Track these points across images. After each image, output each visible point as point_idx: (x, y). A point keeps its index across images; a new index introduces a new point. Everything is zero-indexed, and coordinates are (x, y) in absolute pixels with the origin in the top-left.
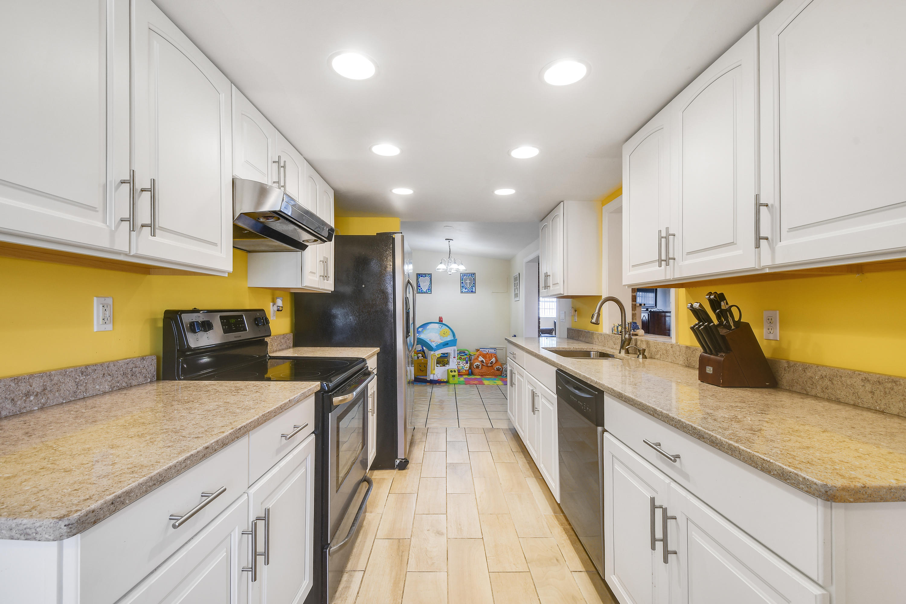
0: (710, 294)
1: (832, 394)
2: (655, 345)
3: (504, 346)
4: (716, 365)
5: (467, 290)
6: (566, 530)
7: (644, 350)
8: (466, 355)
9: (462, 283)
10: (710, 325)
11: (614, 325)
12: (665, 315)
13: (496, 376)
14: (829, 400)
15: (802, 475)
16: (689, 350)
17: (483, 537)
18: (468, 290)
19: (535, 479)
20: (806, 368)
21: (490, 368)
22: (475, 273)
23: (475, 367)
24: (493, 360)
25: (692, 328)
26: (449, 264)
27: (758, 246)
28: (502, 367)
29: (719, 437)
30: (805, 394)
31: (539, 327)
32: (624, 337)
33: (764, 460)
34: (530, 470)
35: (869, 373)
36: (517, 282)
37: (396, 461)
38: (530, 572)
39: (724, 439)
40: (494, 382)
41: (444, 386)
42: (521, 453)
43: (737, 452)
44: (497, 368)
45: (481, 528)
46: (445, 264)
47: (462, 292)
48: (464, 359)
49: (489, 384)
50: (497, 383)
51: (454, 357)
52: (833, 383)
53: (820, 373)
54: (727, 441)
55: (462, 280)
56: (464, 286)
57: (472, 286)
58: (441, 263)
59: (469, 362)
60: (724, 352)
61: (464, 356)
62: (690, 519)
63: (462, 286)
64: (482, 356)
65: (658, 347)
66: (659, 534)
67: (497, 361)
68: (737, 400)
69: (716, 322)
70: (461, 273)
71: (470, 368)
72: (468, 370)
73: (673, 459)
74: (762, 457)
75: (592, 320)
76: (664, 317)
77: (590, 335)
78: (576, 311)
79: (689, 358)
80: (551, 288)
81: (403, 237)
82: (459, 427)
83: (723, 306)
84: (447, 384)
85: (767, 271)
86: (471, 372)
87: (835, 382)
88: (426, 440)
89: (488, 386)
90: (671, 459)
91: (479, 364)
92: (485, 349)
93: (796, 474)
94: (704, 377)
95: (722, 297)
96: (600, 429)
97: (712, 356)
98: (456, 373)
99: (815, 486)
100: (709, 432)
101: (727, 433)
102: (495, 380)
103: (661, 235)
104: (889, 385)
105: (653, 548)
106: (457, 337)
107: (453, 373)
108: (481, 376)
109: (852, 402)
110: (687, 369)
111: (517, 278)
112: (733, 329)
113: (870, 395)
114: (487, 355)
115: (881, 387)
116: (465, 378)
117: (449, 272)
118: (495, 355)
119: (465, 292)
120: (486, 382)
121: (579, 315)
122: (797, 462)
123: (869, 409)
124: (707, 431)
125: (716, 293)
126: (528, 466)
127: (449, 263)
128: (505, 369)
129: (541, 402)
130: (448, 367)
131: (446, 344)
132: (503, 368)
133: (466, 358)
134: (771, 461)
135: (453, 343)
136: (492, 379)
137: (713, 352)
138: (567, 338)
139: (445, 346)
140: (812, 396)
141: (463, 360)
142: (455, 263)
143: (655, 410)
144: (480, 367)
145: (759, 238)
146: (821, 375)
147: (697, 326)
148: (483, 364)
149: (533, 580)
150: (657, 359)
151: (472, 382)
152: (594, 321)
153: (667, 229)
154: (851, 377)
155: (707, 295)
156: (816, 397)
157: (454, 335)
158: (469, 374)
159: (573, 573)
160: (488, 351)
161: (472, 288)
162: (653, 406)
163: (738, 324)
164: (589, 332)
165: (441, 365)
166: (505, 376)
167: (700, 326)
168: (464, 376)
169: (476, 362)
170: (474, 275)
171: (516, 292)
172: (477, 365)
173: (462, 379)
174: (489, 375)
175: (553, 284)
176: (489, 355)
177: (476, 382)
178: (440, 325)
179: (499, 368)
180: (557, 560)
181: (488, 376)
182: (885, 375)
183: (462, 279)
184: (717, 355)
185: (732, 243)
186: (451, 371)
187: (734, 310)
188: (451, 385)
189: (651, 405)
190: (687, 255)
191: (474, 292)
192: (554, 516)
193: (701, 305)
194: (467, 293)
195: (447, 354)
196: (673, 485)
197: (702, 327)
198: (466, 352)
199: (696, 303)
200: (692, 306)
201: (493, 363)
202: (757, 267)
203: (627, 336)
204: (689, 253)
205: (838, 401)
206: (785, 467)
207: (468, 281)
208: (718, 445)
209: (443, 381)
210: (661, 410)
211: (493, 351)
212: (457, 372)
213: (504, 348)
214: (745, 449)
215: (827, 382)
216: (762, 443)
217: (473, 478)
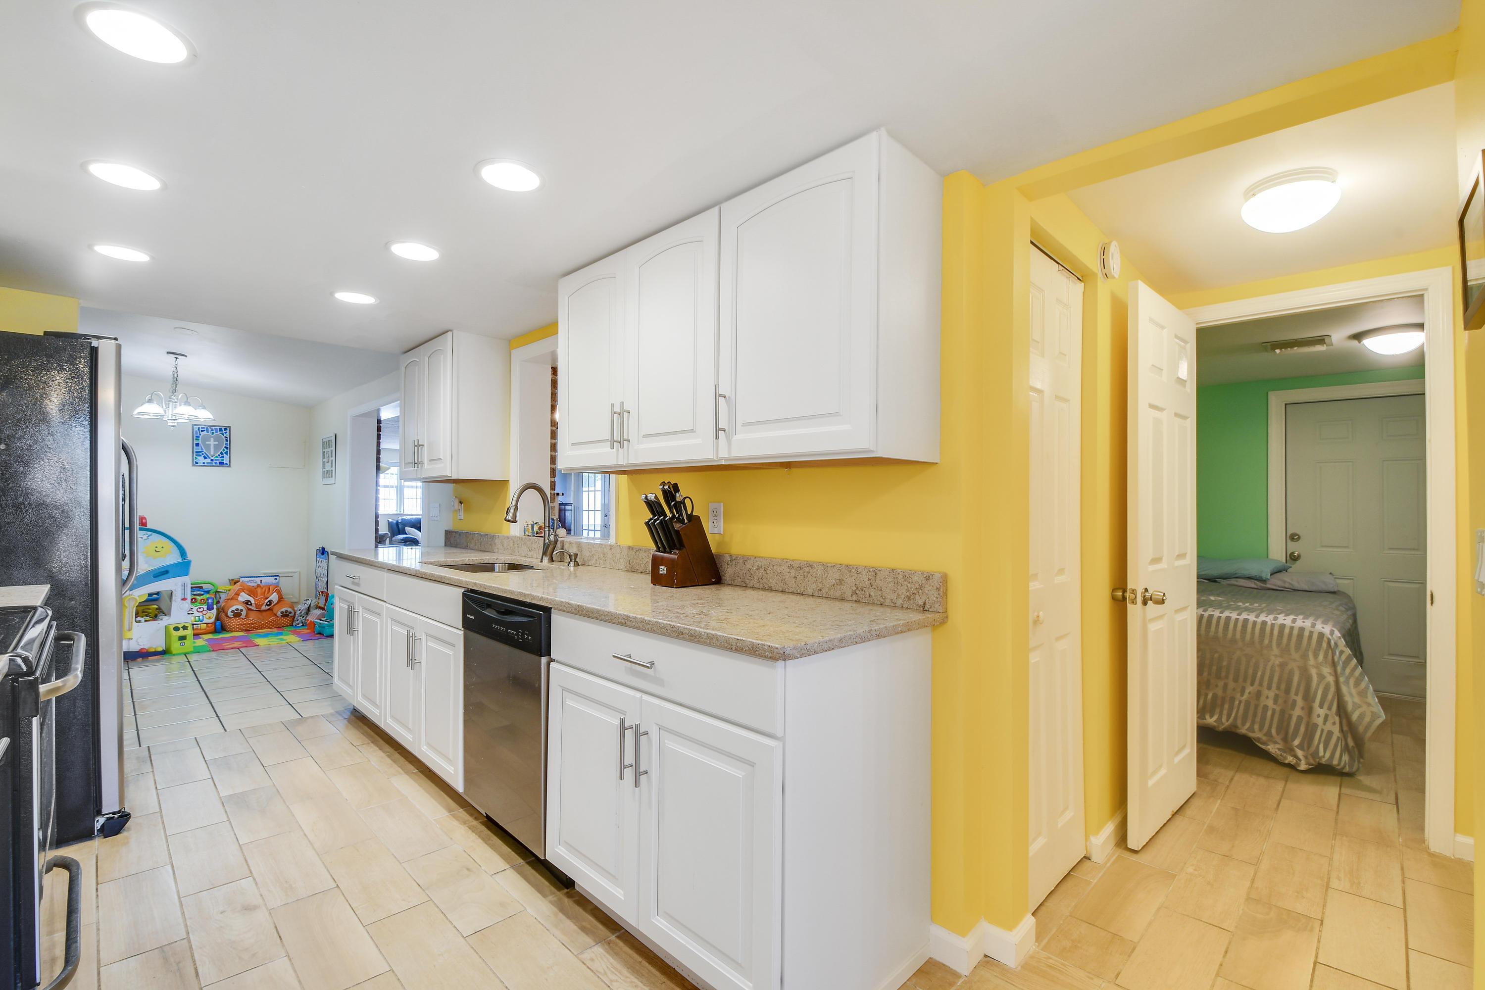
0: (663, 484)
1: (766, 583)
2: (589, 548)
3: (297, 570)
4: (671, 564)
5: (208, 460)
6: (472, 827)
7: (576, 555)
8: (208, 592)
9: (197, 445)
10: (666, 519)
11: (526, 523)
12: (565, 508)
13: (280, 627)
14: (764, 589)
15: (767, 644)
16: (631, 551)
17: (337, 885)
18: (212, 460)
19: (406, 777)
20: (746, 560)
21: (264, 614)
22: (230, 427)
23: (230, 614)
24: (274, 597)
25: (647, 524)
26: (171, 406)
27: (717, 438)
28: (294, 610)
29: (697, 629)
30: (745, 586)
31: (377, 530)
32: (547, 539)
33: (738, 639)
34: (395, 766)
35: (793, 560)
36: (329, 450)
37: (97, 821)
38: (431, 900)
39: (703, 630)
40: (278, 639)
41: (157, 661)
42: (372, 745)
43: (715, 639)
44: (282, 612)
45: (329, 873)
46: (160, 404)
47: (196, 464)
48: (203, 602)
49: (269, 644)
50: (286, 640)
51: (184, 599)
52: (767, 573)
53: (757, 564)
54: (706, 631)
55: (196, 439)
56: (201, 452)
57: (222, 453)
58: (150, 401)
59: (215, 607)
60: (677, 549)
61: (202, 595)
62: (663, 728)
63: (196, 452)
64: (247, 592)
65: (593, 549)
66: (629, 759)
67: (283, 598)
68: (694, 598)
69: (669, 515)
70: (196, 425)
71: (218, 618)
72: (215, 623)
73: (649, 665)
74: (737, 637)
75: (506, 517)
76: (564, 512)
77: (488, 539)
78: (461, 503)
79: (631, 561)
80: (426, 466)
81: (119, 347)
82: (226, 731)
83: (679, 498)
84: (166, 656)
85: (723, 463)
86: (220, 627)
87: (768, 572)
88: (153, 768)
89: (268, 648)
90: (647, 667)
91: (240, 607)
92: (253, 577)
93: (763, 645)
94: (657, 580)
95: (676, 487)
96: (544, 660)
97: (665, 554)
98: (189, 632)
99: (777, 650)
100: (688, 627)
101: (703, 625)
102: (281, 634)
103: (613, 410)
104: (807, 569)
105: (621, 777)
106: (190, 556)
107: (182, 633)
108: (246, 631)
109: (781, 589)
110: (629, 574)
111: (331, 445)
112: (686, 523)
113: (794, 580)
114: (259, 590)
115: (801, 572)
116: (208, 640)
117: (170, 421)
118: (278, 587)
119: (204, 463)
120: (261, 642)
121: (468, 510)
122: (761, 636)
123: (793, 593)
124: (686, 626)
125: (669, 482)
126: (389, 761)
127: (170, 401)
128: (301, 613)
129: (426, 648)
130: (167, 620)
131: (162, 573)
132: (295, 613)
133: (208, 599)
134: (744, 639)
135: (183, 567)
136: (273, 634)
137: (667, 550)
138: (445, 546)
139: (160, 577)
140: (750, 587)
141: (200, 603)
142: (187, 403)
143: (628, 617)
144: (244, 613)
145: (718, 429)
146: (758, 566)
147: (652, 521)
148: (249, 607)
149: (438, 907)
150: (592, 566)
151: (227, 645)
152: (510, 517)
153: (622, 403)
154: (780, 566)
155: (660, 485)
156: (753, 588)
157: (183, 553)
158: (215, 631)
159: (494, 876)
160: (261, 580)
161: (223, 457)
162: (625, 614)
163: (690, 517)
164: (487, 535)
165: (148, 618)
166: (300, 625)
167: (655, 521)
168: (203, 636)
169: (229, 609)
170: (228, 431)
171: (328, 467)
172: (237, 609)
173: (200, 642)
174: (265, 628)
175: (431, 460)
176: (264, 589)
177: (236, 644)
178: (145, 532)
179: (286, 611)
180: (468, 869)
181: (261, 629)
182: (804, 561)
183: (197, 437)
184: (670, 553)
185: (692, 431)
186: (176, 629)
187: (687, 501)
188: (174, 657)
189: (622, 613)
190: (643, 437)
191: (226, 464)
192: (450, 816)
193: (656, 497)
194: (210, 465)
195: (158, 593)
196: (646, 697)
197: (658, 522)
198: (205, 586)
199: (651, 495)
200: (646, 498)
201: (273, 605)
202: (715, 459)
203: (552, 538)
204: (645, 436)
205: (770, 590)
206: (754, 641)
207: (212, 442)
208: (697, 637)
209: (154, 650)
210: (635, 615)
211: (271, 580)
212: (190, 628)
213: (295, 573)
214: (722, 634)
215: (762, 572)
216: (731, 628)
217: (288, 806)
